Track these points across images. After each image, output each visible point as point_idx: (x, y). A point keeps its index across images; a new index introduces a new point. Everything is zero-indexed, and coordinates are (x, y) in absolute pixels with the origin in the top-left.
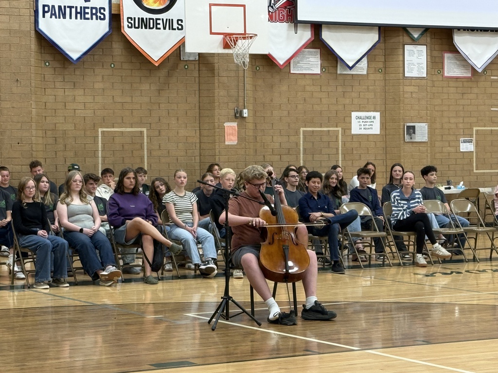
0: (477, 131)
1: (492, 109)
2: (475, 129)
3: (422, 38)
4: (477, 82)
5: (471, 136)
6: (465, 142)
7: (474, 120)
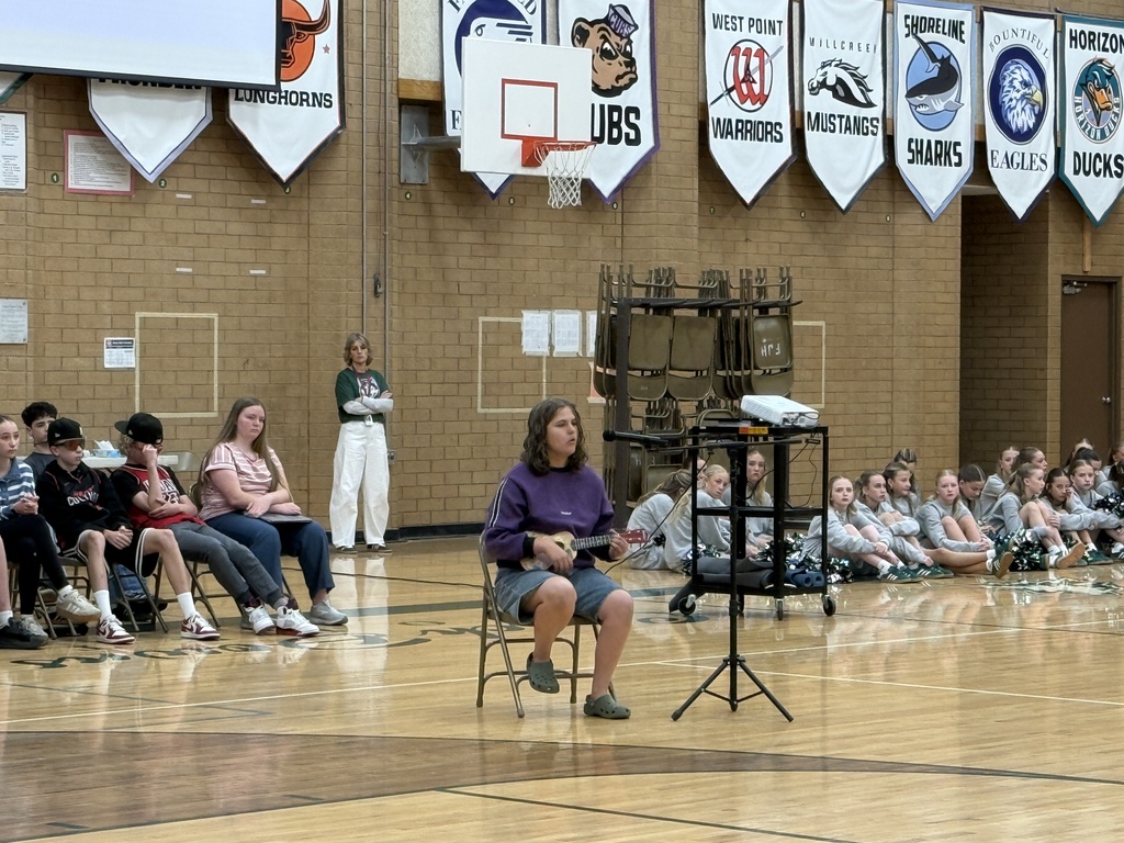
0: (143, 320)
1: (178, 269)
2: (138, 315)
3: (14, 95)
4: (144, 204)
5: (130, 331)
6: (115, 345)
7: (136, 294)
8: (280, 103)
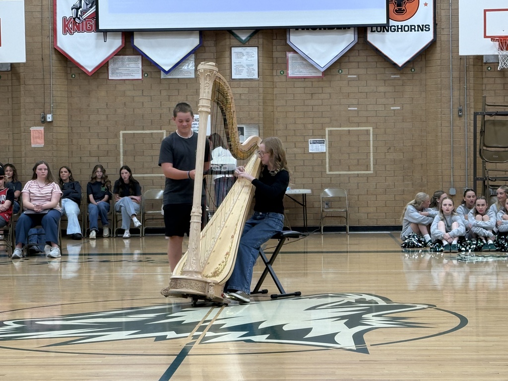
0: (330, 132)
1: (349, 109)
2: (327, 129)
3: (252, 40)
4: (330, 81)
5: (323, 136)
6: (314, 143)
7: (327, 120)
8: (398, 31)
